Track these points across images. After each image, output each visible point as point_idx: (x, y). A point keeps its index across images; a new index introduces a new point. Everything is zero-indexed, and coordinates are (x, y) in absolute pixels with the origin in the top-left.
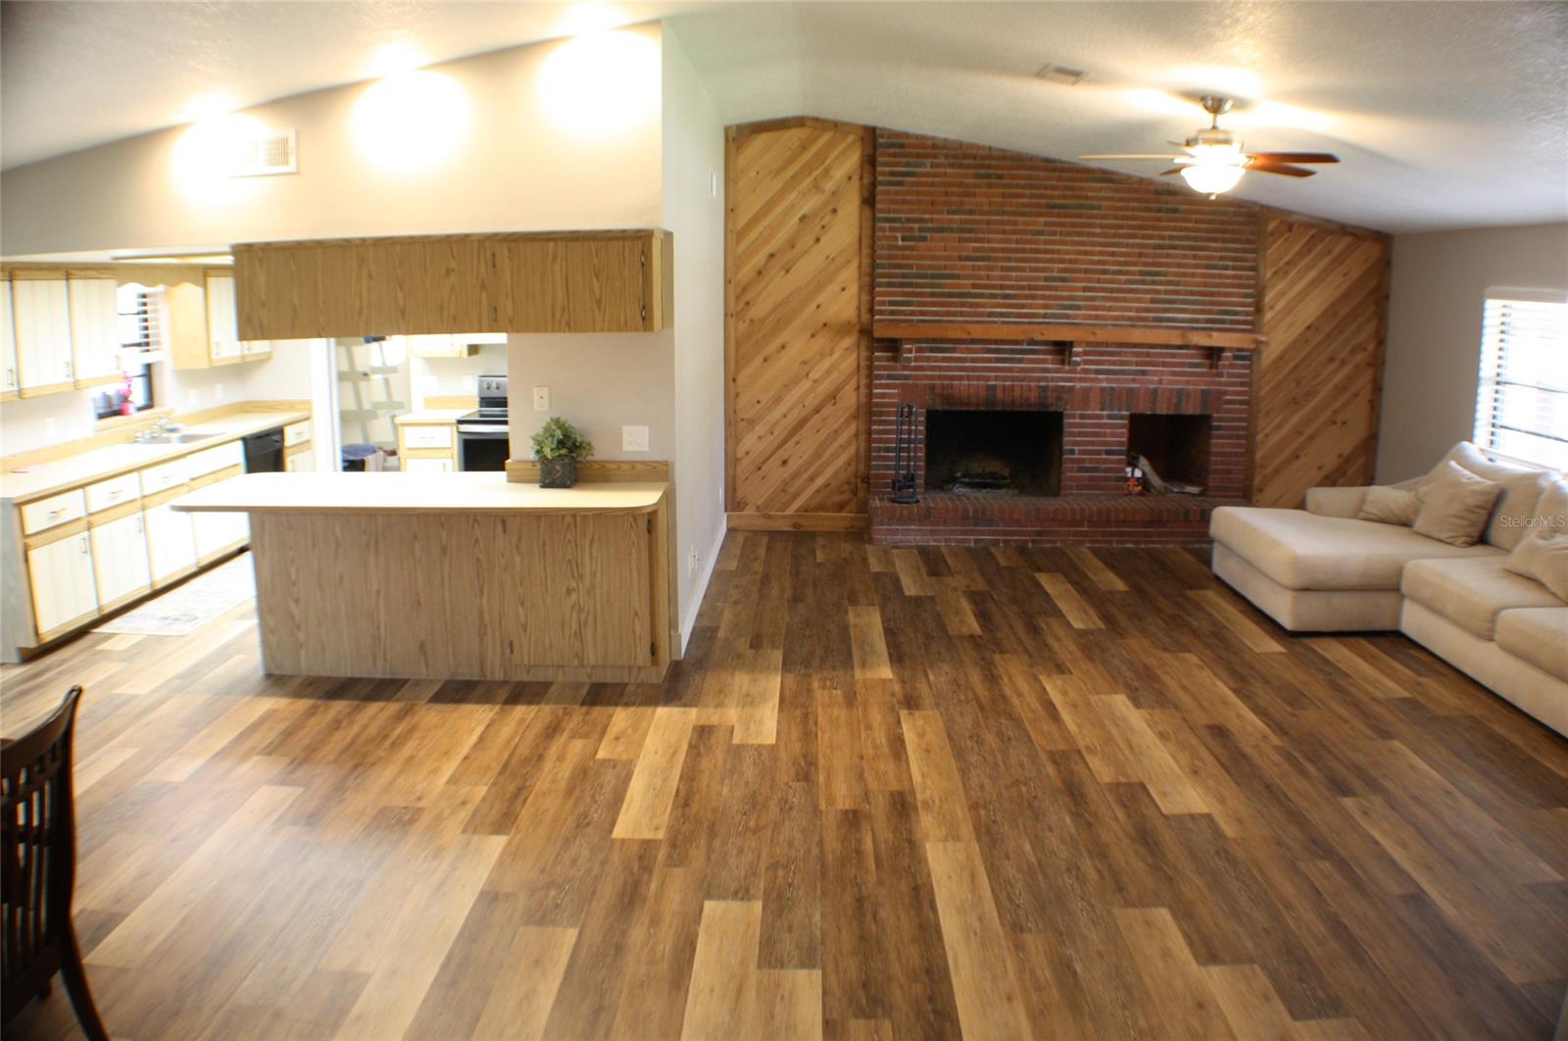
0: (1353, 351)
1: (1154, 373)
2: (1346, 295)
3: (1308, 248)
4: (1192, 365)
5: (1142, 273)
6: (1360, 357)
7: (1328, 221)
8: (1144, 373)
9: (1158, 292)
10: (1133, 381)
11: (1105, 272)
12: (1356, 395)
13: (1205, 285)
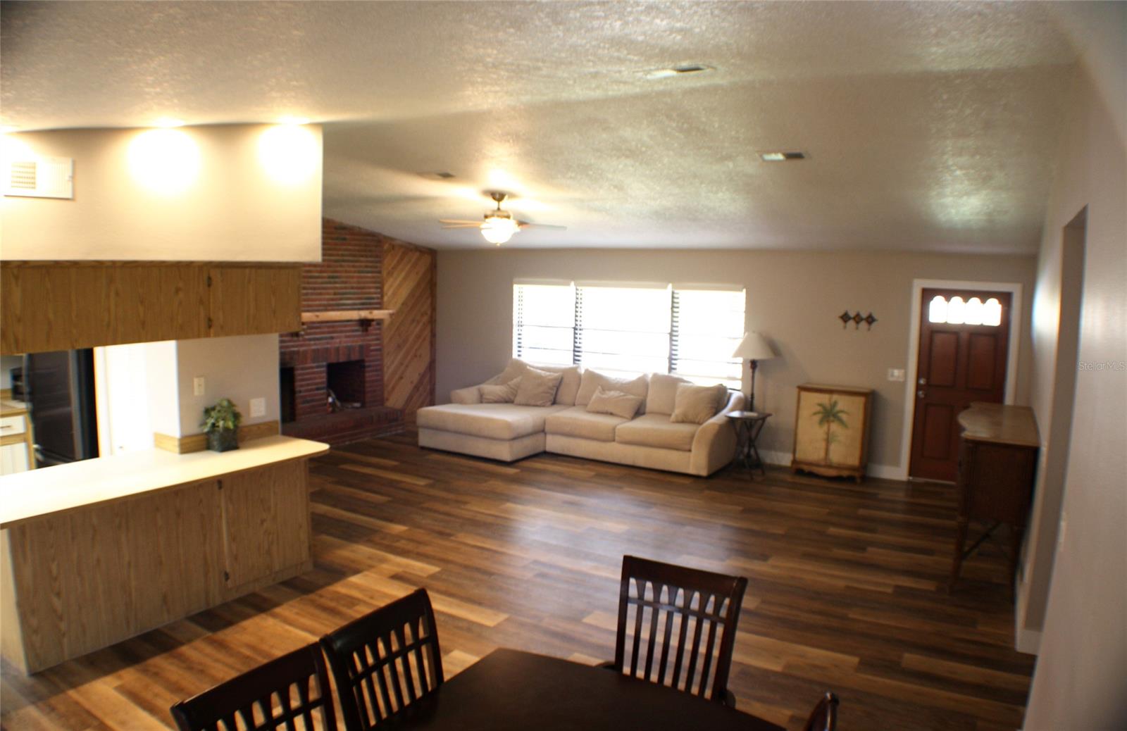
0: (422, 315)
1: (337, 337)
2: (418, 285)
3: (401, 259)
4: (353, 331)
5: (329, 277)
6: (425, 319)
7: (410, 244)
8: (332, 338)
9: (336, 288)
10: (328, 343)
11: (311, 277)
12: (424, 339)
13: (359, 283)
